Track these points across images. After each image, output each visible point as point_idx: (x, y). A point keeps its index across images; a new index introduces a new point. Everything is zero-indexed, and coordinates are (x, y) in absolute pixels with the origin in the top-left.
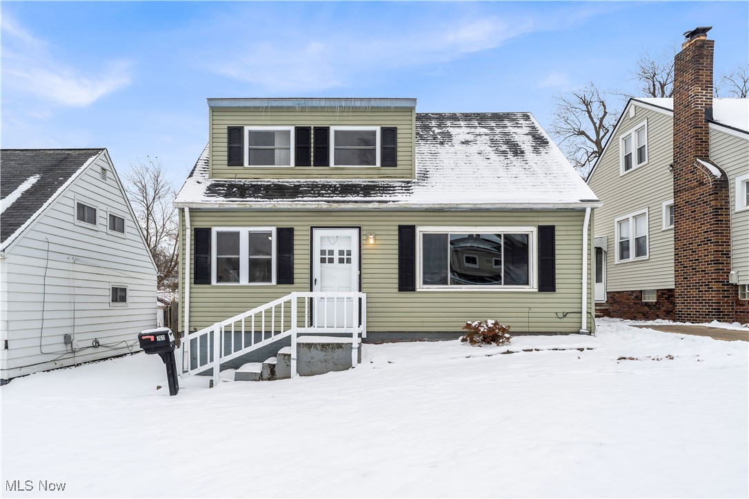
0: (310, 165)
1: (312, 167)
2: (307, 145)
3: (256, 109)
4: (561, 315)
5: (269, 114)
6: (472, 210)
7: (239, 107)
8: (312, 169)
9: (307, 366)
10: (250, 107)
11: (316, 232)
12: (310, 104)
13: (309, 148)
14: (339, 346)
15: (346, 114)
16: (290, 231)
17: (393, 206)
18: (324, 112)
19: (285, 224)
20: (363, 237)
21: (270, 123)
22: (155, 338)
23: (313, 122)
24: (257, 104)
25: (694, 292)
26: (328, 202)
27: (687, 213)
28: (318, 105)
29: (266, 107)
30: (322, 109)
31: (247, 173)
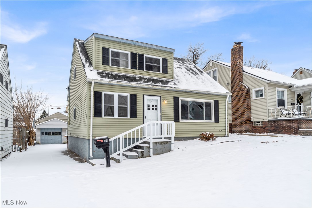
0: (137, 69)
1: (137, 70)
2: (135, 61)
3: (116, 42)
4: (220, 131)
5: (121, 45)
6: (197, 93)
7: (108, 40)
8: (137, 71)
9: (156, 151)
10: (113, 41)
11: (145, 97)
12: (137, 44)
13: (136, 62)
14: (167, 142)
15: (151, 51)
16: (135, 96)
17: (174, 89)
18: (143, 48)
19: (133, 93)
20: (162, 100)
21: (120, 49)
22: (103, 141)
23: (138, 51)
24: (116, 40)
25: (240, 124)
26: (152, 85)
27: (237, 99)
28: (140, 45)
29: (120, 42)
30: (142, 47)
31: (111, 69)
